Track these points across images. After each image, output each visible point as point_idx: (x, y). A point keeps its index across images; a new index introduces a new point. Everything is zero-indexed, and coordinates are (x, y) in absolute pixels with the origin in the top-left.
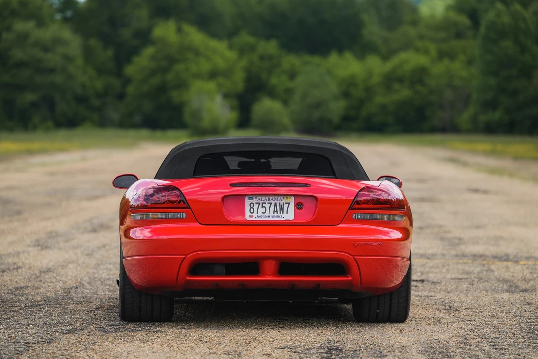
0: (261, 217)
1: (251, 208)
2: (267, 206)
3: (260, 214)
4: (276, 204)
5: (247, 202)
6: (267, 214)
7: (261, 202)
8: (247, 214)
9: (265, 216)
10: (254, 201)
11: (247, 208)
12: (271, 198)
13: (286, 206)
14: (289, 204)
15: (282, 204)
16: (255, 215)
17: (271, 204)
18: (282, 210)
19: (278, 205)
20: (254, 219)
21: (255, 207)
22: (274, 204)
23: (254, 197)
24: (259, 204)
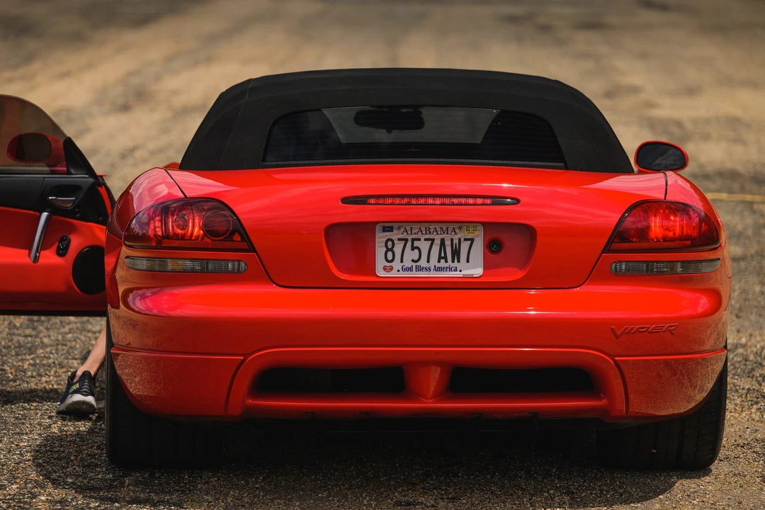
0: (410, 269)
1: (388, 250)
2: (424, 246)
3: (407, 263)
4: (443, 241)
5: (381, 238)
6: (423, 263)
7: (410, 237)
8: (380, 262)
9: (419, 269)
10: (395, 235)
11: (380, 251)
12: (432, 227)
13: (465, 247)
14: (472, 240)
15: (456, 241)
16: (397, 265)
17: (433, 240)
18: (456, 253)
19: (448, 243)
20: (393, 274)
21: (398, 249)
22: (438, 242)
23: (396, 225)
24: (406, 240)
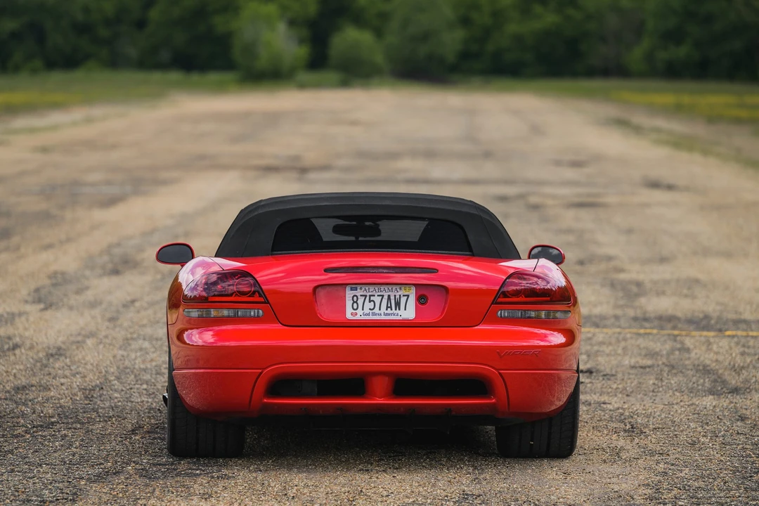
0: (368, 314)
1: (354, 302)
2: (377, 299)
3: (367, 310)
4: (389, 296)
5: (349, 294)
6: (376, 310)
7: (368, 294)
8: (349, 310)
9: (374, 314)
10: (359, 293)
11: (349, 303)
12: (382, 288)
13: (403, 300)
14: (408, 296)
15: (398, 297)
16: (360, 312)
17: (383, 296)
18: (398, 304)
19: (392, 298)
20: (358, 317)
21: (360, 301)
22: (386, 297)
23: (359, 287)
24: (366, 296)
